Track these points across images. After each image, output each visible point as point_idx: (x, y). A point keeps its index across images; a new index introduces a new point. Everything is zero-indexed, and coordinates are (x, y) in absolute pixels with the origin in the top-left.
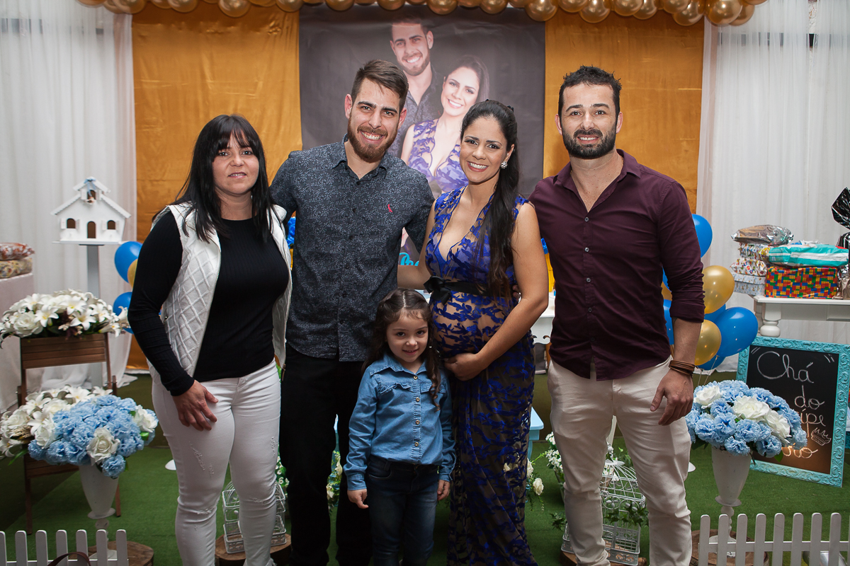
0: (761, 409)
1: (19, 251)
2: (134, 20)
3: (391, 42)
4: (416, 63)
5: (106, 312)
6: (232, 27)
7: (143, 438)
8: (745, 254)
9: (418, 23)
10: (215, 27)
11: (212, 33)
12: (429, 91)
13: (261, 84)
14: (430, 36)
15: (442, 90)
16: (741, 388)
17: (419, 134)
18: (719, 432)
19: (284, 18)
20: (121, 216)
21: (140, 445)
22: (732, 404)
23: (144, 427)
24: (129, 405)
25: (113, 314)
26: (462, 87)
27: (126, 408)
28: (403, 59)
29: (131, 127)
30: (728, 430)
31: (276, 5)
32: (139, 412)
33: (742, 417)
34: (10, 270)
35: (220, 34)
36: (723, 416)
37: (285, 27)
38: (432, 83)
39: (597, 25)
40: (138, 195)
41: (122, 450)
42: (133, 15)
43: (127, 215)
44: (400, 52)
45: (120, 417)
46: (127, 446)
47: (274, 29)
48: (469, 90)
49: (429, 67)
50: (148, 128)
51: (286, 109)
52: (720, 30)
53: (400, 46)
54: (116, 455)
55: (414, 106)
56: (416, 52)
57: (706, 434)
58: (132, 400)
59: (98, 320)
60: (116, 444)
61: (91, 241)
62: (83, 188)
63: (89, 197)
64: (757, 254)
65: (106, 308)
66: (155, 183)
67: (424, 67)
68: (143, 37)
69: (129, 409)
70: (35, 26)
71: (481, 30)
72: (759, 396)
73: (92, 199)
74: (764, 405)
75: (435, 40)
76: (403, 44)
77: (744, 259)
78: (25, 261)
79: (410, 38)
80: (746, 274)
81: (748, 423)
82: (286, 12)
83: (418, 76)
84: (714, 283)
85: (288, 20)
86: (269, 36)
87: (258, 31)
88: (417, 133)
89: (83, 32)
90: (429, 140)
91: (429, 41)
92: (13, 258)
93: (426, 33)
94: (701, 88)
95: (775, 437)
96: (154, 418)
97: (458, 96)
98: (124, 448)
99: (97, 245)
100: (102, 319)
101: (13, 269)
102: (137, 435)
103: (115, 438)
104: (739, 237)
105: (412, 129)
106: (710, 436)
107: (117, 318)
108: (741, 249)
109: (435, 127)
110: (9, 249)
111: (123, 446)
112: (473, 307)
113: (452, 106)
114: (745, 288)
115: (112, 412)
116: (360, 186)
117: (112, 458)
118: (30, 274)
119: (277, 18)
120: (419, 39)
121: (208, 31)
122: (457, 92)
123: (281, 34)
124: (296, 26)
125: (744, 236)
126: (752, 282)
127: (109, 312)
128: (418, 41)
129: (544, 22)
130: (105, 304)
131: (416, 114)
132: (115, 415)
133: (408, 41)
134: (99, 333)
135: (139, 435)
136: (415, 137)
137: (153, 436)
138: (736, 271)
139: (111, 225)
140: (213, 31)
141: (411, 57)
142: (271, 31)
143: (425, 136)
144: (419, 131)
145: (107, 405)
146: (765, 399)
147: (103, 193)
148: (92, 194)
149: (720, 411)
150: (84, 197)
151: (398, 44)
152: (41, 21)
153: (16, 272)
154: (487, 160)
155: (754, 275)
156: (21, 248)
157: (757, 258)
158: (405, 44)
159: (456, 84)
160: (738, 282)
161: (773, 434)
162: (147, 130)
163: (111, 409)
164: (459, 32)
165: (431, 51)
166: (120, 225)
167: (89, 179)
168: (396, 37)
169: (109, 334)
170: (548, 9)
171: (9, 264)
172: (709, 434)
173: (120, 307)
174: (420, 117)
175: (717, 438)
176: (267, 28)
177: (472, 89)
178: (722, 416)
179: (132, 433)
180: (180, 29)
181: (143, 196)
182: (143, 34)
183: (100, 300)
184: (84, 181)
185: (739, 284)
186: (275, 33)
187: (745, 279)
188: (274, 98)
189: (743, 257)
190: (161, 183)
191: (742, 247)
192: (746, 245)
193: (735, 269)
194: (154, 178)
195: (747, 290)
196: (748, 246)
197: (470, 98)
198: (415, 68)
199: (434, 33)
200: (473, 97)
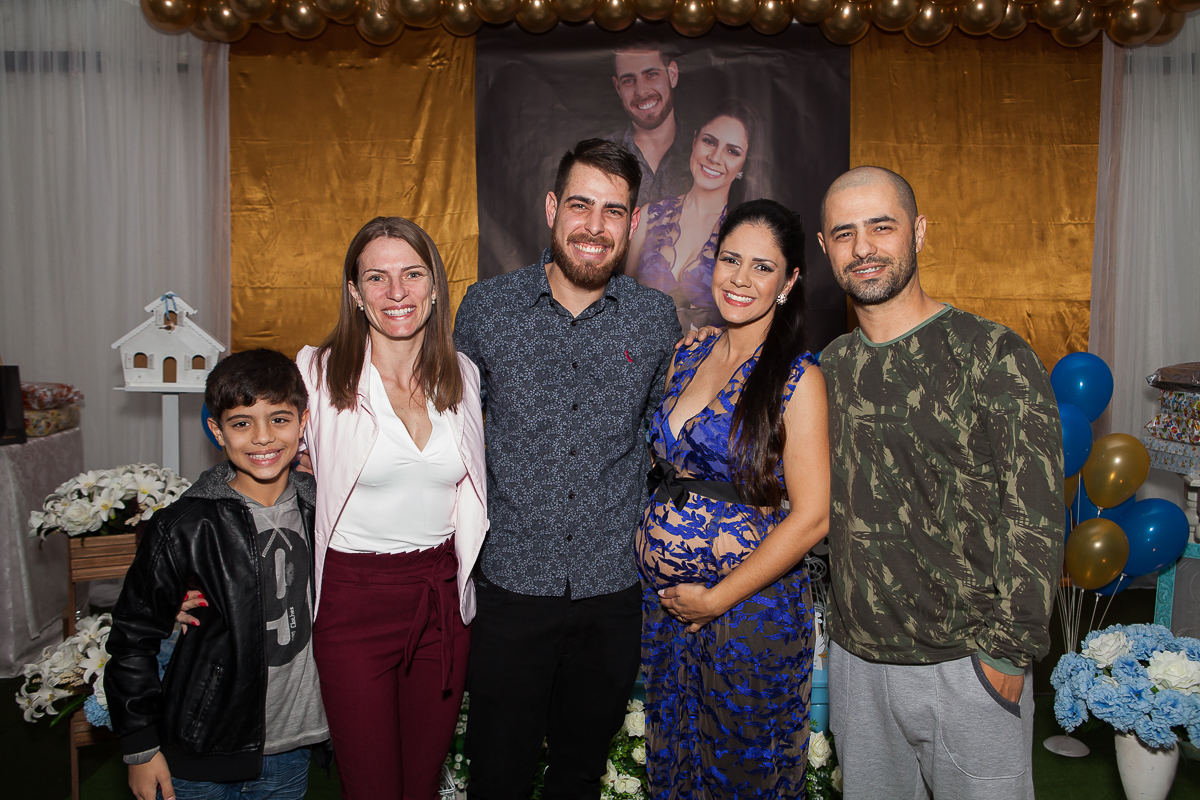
1: (62, 395)
2: (231, 51)
3: (614, 78)
4: (653, 110)
6: (377, 59)
8: (1169, 408)
9: (654, 49)
10: (350, 59)
11: (348, 68)
12: (670, 152)
13: (418, 142)
14: (673, 69)
15: (692, 150)
17: (657, 218)
19: (454, 44)
20: (213, 349)
26: (722, 146)
28: (633, 104)
31: (442, 24)
34: (48, 425)
35: (358, 68)
37: (454, 58)
38: (676, 139)
42: (231, 43)
43: (220, 346)
44: (627, 94)
47: (438, 61)
48: (732, 150)
49: (671, 116)
50: (248, 210)
51: (455, 180)
52: (1129, 53)
53: (627, 84)
55: (648, 177)
56: (651, 92)
61: (170, 386)
62: (159, 307)
63: (167, 320)
64: (1189, 409)
66: (260, 291)
67: (663, 116)
68: (244, 75)
70: (91, 62)
71: (751, 59)
73: (172, 324)
75: (681, 77)
76: (632, 82)
77: (1167, 416)
78: (71, 410)
79: (643, 73)
80: (1171, 439)
82: (456, 36)
83: (655, 131)
85: (459, 48)
86: (430, 73)
87: (415, 64)
88: (653, 216)
89: (159, 70)
90: (671, 226)
91: (671, 76)
92: (53, 405)
93: (667, 64)
97: (716, 159)
99: (180, 394)
101: (53, 423)
104: (1159, 380)
105: (644, 211)
108: (1164, 400)
109: (681, 207)
110: (49, 393)
112: (709, 517)
113: (707, 176)
114: (1169, 462)
116: (577, 327)
118: (77, 429)
119: (442, 45)
120: (657, 74)
121: (341, 65)
122: (714, 153)
123: (449, 68)
124: (470, 55)
125: (1166, 380)
126: (1180, 454)
128: (655, 77)
129: (850, 45)
131: (651, 187)
133: (640, 77)
136: (650, 222)
138: (1154, 435)
139: (198, 362)
140: (347, 65)
141: (645, 100)
142: (433, 63)
143: (665, 221)
144: (656, 213)
147: (187, 314)
148: (172, 317)
150: (161, 322)
151: (625, 82)
152: (99, 54)
153: (57, 426)
154: (753, 289)
155: (1183, 442)
156: (65, 392)
157: (1189, 415)
158: (635, 81)
159: (712, 141)
162: (248, 213)
164: (717, 62)
165: (674, 92)
167: (166, 294)
170: (856, 25)
171: (49, 415)
174: (657, 192)
176: (427, 60)
177: (738, 149)
180: (300, 63)
181: (241, 311)
182: (246, 72)
184: (160, 298)
185: (1159, 456)
186: (438, 67)
187: (1169, 448)
188: (437, 164)
189: (1165, 412)
190: (268, 291)
191: (1165, 396)
192: (1171, 394)
193: (1152, 431)
194: (258, 284)
195: (1173, 465)
196: (1173, 395)
197: (734, 163)
198: (650, 117)
199: (679, 64)
200: (739, 160)
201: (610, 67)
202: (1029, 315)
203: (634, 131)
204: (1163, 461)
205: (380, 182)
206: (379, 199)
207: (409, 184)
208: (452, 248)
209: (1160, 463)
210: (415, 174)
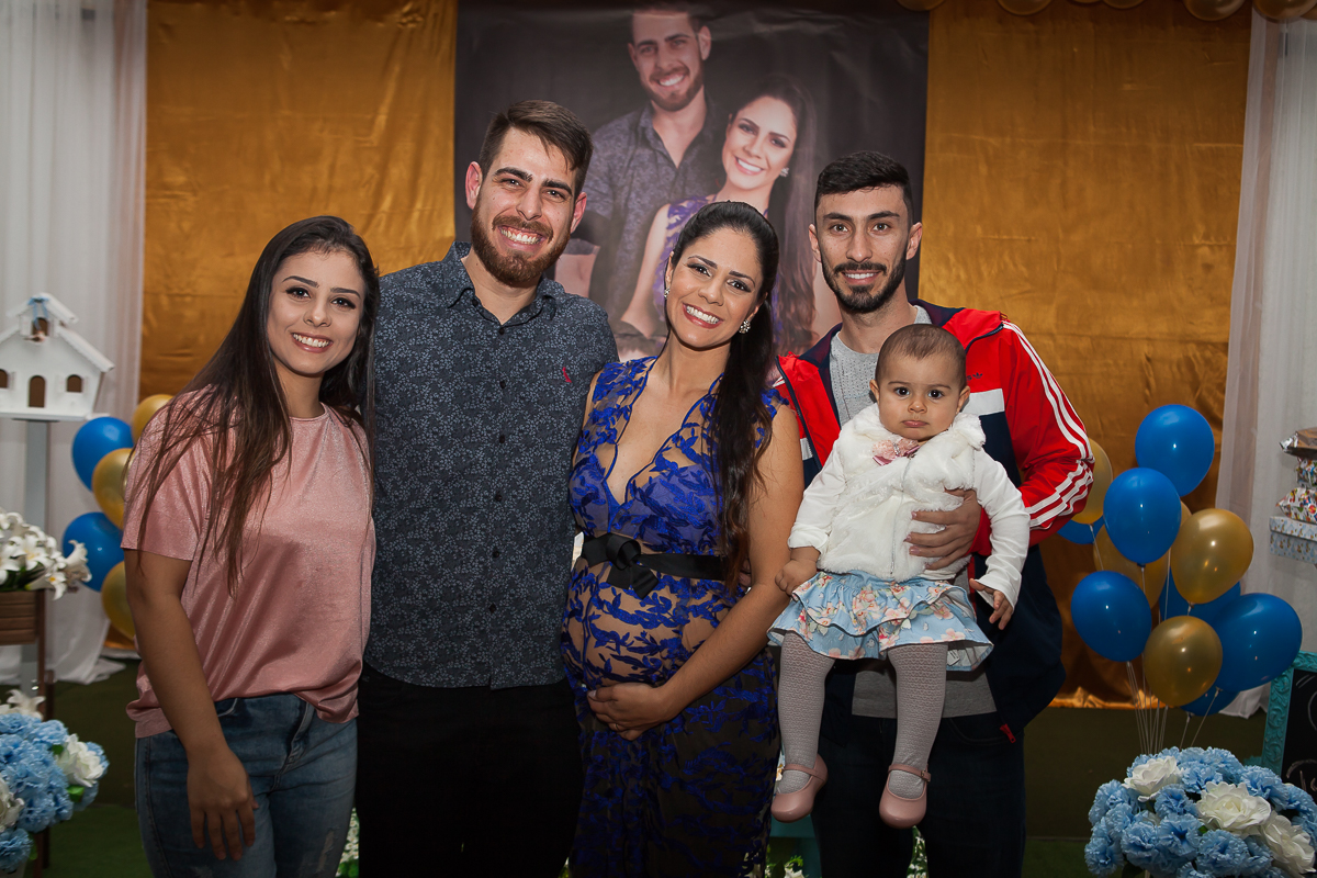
0: (1253, 812)
3: (630, 45)
4: (677, 87)
5: (41, 551)
6: (333, 14)
7: (72, 797)
8: (1306, 481)
9: (681, 10)
10: (300, 11)
11: (296, 23)
12: (698, 141)
13: (382, 119)
14: (705, 36)
15: (725, 139)
16: (1222, 766)
17: (678, 223)
18: (1164, 850)
20: (94, 368)
21: (65, 811)
22: (1196, 797)
23: (76, 777)
24: (51, 733)
25: (57, 555)
26: (763, 134)
27: (44, 739)
29: (137, 195)
30: (1185, 850)
32: (70, 747)
33: (1215, 825)
35: (312, 24)
36: (1176, 821)
37: (431, 15)
38: (706, 124)
39: (1032, 18)
40: (146, 321)
41: (27, 820)
43: (106, 364)
44: (646, 66)
45: (31, 757)
46: (37, 811)
47: (410, 18)
48: (776, 140)
49: (700, 95)
50: (165, 196)
51: (428, 167)
52: (1285, 29)
53: (647, 54)
54: (15, 828)
55: (670, 169)
56: (677, 65)
57: (1140, 853)
58: (61, 724)
59: (24, 566)
60: (17, 807)
61: (36, 412)
62: (24, 313)
63: (35, 331)
65: (41, 545)
66: (178, 299)
67: (690, 95)
68: (166, 27)
69: (51, 741)
71: (802, 26)
72: (1254, 785)
73: (41, 335)
74: (1259, 803)
75: (716, 47)
76: (653, 51)
77: (1304, 491)
79: (666, 40)
80: (1308, 521)
81: (1221, 838)
83: (679, 113)
84: (1213, 543)
85: (437, 2)
86: (400, 32)
87: (380, 20)
88: (673, 220)
91: (702, 44)
93: (697, 30)
94: (1242, 143)
95: (1279, 871)
96: (98, 759)
97: (755, 151)
98: (31, 817)
99: (48, 422)
100: (31, 565)
102: (60, 791)
103: (16, 796)
104: (1296, 445)
105: (663, 213)
106: (1149, 858)
107: (62, 562)
108: (1301, 471)
111: (30, 812)
113: (744, 171)
114: (1303, 549)
115: (16, 746)
116: (504, 336)
117: (7, 834)
120: (684, 42)
121: (288, 18)
122: (753, 143)
123: (424, 27)
124: (451, 11)
125: (1304, 445)
127: (49, 551)
128: (681, 46)
129: (927, 13)
130: (42, 536)
131: (673, 183)
132: (21, 752)
133: (663, 45)
134: (25, 590)
135: (66, 792)
136: (670, 227)
137: (94, 794)
138: (1286, 515)
139: (74, 384)
140: (295, 18)
141: (668, 75)
142: (404, 20)
144: (677, 217)
145: (9, 733)
146: (1264, 790)
147: (62, 324)
148: (42, 325)
149: (1172, 810)
150: (27, 331)
151: (643, 51)
154: (724, 307)
158: (657, 50)
159: (751, 128)
160: (1290, 536)
161: (1274, 863)
162: (168, 200)
163: (16, 741)
164: (762, 29)
165: (705, 65)
166: (91, 385)
167: (36, 297)
168: (642, 35)
169: (48, 593)
172: (1146, 854)
173: (73, 542)
174: (680, 190)
175: (1163, 864)
176: (396, 16)
177: (783, 139)
178: (1171, 820)
179: (51, 787)
180: (237, 14)
181: (154, 323)
182: (169, 23)
183: (33, 528)
184: (26, 302)
185: (1292, 542)
186: (411, 26)
187: (1304, 532)
188: (405, 147)
189: (1303, 486)
190: (188, 299)
191: (1303, 466)
192: (1309, 464)
193: (1286, 510)
194: (176, 291)
195: (1308, 554)
196: (1313, 466)
197: (778, 156)
198: (673, 95)
199: (712, 30)
200: (784, 154)
201: (625, 33)
202: (1148, 359)
203: (653, 113)
204: (1296, 548)
205: (332, 168)
206: (330, 189)
207: (370, 170)
208: (420, 253)
209: (1293, 550)
210: (377, 158)
